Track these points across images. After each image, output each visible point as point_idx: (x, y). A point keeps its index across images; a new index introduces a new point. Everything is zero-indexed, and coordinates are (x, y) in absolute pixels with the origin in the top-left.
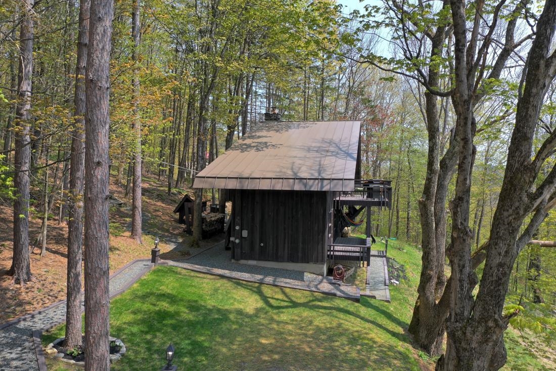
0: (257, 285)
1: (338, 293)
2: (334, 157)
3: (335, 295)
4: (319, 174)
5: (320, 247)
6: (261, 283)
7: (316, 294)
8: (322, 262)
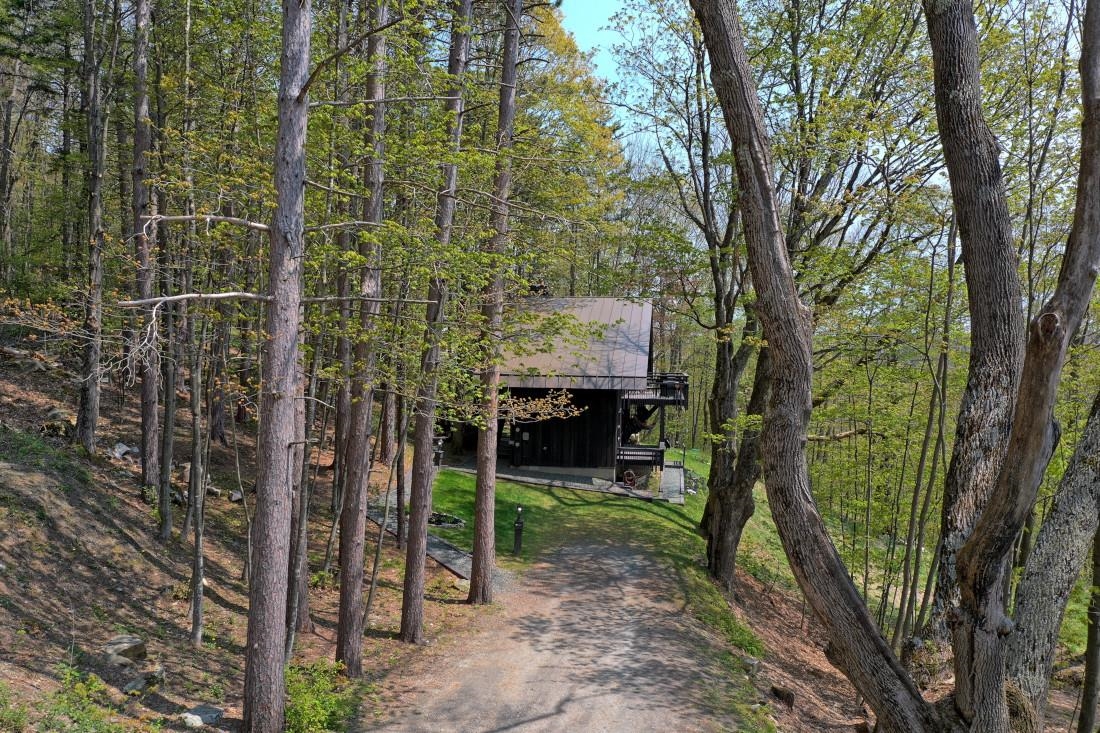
0: (546, 488)
1: (631, 495)
2: (623, 351)
3: (627, 496)
4: (609, 372)
5: (609, 449)
6: (550, 486)
7: (608, 495)
8: (612, 466)
